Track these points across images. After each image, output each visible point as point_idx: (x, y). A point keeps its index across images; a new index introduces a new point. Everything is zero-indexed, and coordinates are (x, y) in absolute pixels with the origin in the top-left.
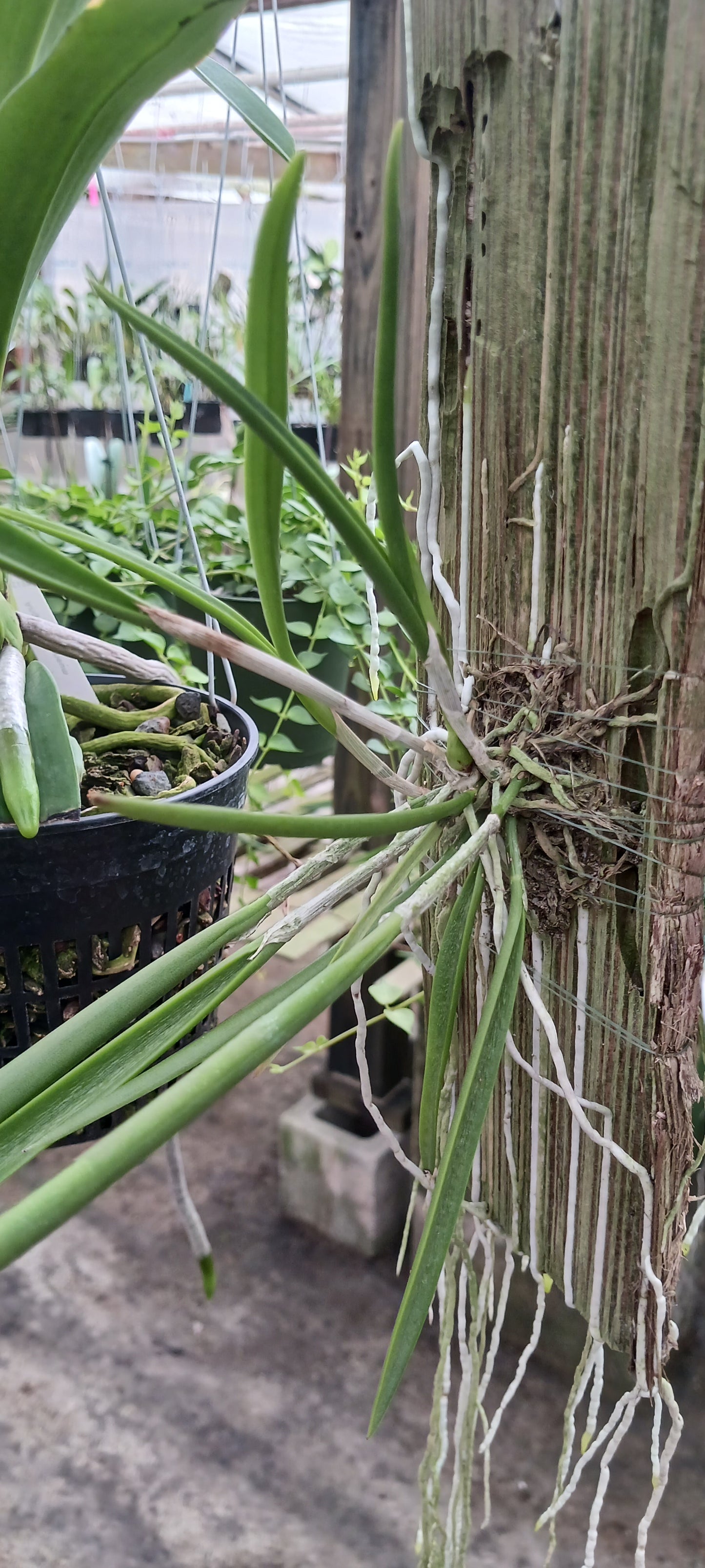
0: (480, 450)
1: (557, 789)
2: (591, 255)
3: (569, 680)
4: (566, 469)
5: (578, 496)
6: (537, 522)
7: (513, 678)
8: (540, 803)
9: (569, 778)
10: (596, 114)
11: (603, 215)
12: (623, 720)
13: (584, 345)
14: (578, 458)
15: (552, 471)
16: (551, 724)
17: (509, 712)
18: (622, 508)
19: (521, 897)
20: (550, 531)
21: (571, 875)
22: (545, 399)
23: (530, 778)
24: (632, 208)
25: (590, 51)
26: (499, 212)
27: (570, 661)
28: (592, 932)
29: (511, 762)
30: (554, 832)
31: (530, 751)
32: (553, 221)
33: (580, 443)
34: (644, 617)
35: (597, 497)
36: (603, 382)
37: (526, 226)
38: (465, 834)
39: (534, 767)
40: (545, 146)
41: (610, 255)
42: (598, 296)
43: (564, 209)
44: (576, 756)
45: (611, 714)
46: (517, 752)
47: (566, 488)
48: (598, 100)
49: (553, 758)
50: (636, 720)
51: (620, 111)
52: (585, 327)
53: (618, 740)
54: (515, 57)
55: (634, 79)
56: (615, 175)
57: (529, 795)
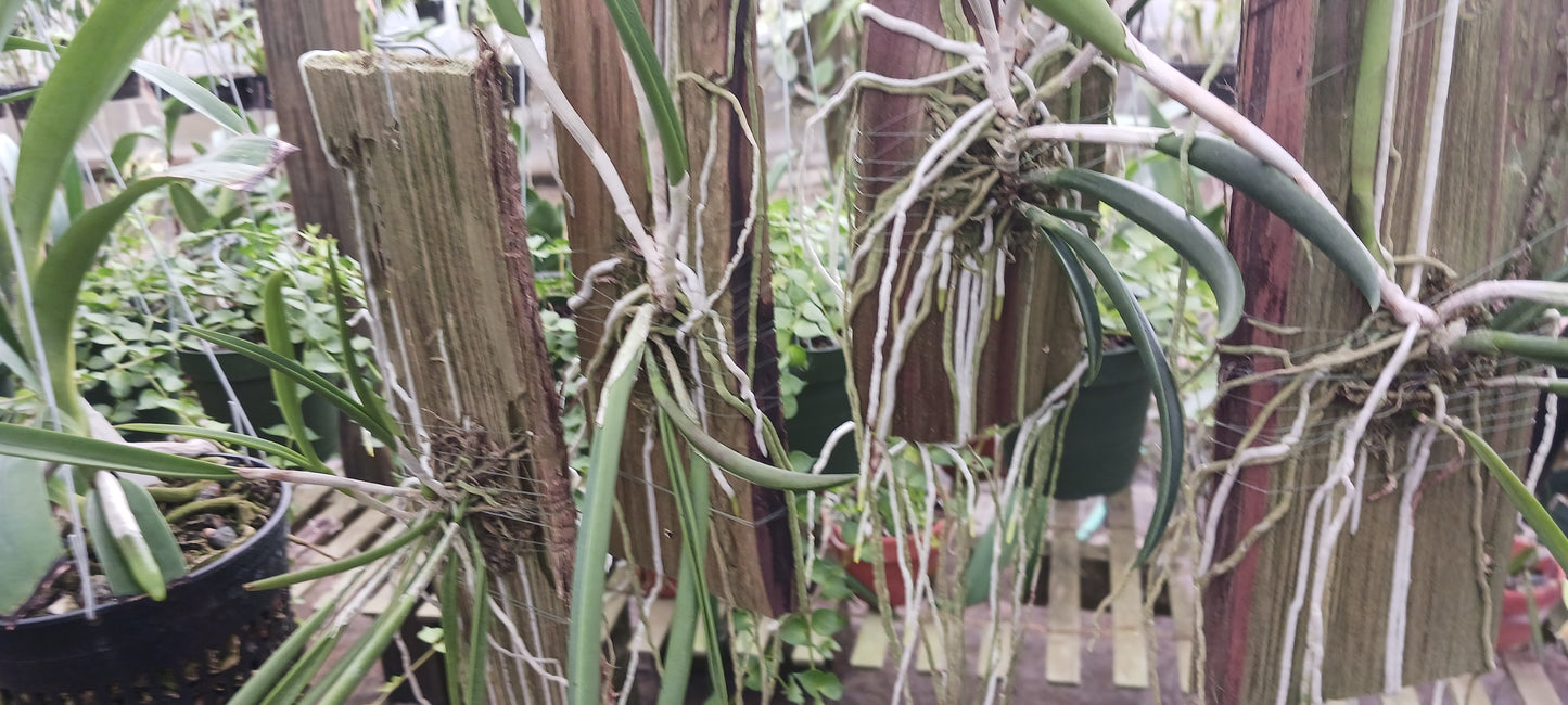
0: (404, 324)
1: (488, 499)
2: (440, 234)
3: (482, 438)
4: (454, 334)
5: (463, 347)
6: (445, 358)
7: (450, 440)
8: (481, 508)
9: (494, 491)
10: (427, 172)
11: (442, 218)
12: (514, 456)
13: (448, 276)
14: (459, 329)
15: (447, 334)
16: (477, 463)
17: (453, 459)
18: (487, 353)
19: (482, 562)
20: (453, 363)
21: (507, 540)
22: (434, 302)
23: (471, 495)
24: (455, 217)
25: (417, 143)
26: (386, 208)
27: (481, 429)
28: (527, 566)
29: (458, 489)
30: (492, 519)
31: (468, 481)
32: (417, 216)
33: (458, 322)
34: (511, 404)
35: (473, 349)
36: (462, 295)
37: (402, 216)
38: (441, 534)
39: (472, 489)
40: (404, 180)
41: (450, 237)
42: (449, 256)
43: (421, 211)
44: (495, 478)
45: (506, 455)
46: (462, 484)
47: (456, 343)
48: (426, 164)
49: (483, 481)
50: (521, 454)
51: (439, 175)
52: (446, 268)
53: (514, 467)
54: (377, 140)
55: (442, 161)
56: (443, 201)
57: (474, 505)
